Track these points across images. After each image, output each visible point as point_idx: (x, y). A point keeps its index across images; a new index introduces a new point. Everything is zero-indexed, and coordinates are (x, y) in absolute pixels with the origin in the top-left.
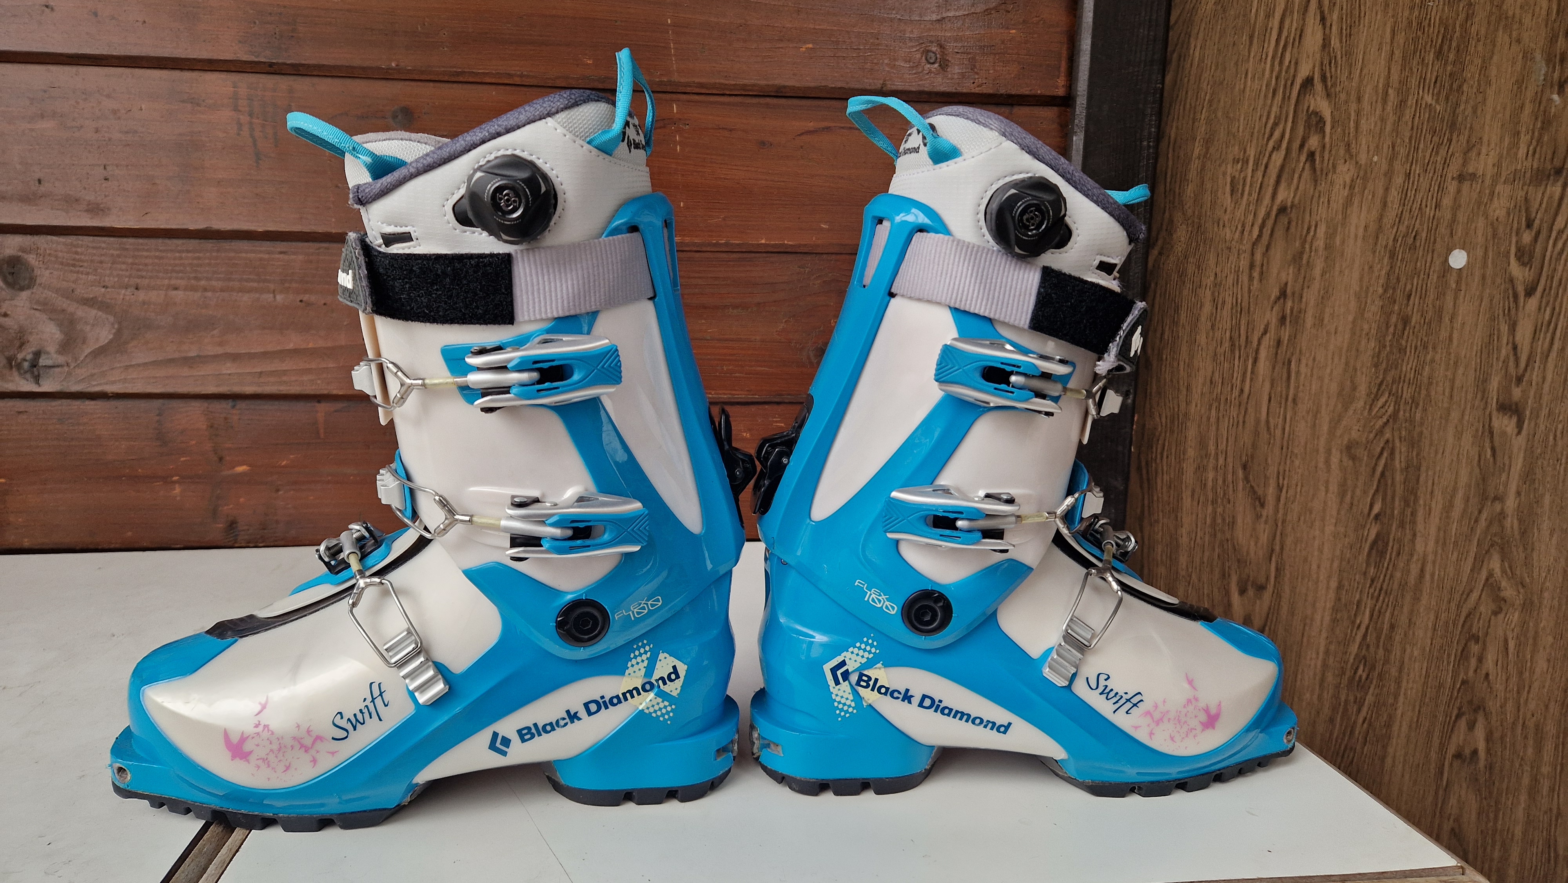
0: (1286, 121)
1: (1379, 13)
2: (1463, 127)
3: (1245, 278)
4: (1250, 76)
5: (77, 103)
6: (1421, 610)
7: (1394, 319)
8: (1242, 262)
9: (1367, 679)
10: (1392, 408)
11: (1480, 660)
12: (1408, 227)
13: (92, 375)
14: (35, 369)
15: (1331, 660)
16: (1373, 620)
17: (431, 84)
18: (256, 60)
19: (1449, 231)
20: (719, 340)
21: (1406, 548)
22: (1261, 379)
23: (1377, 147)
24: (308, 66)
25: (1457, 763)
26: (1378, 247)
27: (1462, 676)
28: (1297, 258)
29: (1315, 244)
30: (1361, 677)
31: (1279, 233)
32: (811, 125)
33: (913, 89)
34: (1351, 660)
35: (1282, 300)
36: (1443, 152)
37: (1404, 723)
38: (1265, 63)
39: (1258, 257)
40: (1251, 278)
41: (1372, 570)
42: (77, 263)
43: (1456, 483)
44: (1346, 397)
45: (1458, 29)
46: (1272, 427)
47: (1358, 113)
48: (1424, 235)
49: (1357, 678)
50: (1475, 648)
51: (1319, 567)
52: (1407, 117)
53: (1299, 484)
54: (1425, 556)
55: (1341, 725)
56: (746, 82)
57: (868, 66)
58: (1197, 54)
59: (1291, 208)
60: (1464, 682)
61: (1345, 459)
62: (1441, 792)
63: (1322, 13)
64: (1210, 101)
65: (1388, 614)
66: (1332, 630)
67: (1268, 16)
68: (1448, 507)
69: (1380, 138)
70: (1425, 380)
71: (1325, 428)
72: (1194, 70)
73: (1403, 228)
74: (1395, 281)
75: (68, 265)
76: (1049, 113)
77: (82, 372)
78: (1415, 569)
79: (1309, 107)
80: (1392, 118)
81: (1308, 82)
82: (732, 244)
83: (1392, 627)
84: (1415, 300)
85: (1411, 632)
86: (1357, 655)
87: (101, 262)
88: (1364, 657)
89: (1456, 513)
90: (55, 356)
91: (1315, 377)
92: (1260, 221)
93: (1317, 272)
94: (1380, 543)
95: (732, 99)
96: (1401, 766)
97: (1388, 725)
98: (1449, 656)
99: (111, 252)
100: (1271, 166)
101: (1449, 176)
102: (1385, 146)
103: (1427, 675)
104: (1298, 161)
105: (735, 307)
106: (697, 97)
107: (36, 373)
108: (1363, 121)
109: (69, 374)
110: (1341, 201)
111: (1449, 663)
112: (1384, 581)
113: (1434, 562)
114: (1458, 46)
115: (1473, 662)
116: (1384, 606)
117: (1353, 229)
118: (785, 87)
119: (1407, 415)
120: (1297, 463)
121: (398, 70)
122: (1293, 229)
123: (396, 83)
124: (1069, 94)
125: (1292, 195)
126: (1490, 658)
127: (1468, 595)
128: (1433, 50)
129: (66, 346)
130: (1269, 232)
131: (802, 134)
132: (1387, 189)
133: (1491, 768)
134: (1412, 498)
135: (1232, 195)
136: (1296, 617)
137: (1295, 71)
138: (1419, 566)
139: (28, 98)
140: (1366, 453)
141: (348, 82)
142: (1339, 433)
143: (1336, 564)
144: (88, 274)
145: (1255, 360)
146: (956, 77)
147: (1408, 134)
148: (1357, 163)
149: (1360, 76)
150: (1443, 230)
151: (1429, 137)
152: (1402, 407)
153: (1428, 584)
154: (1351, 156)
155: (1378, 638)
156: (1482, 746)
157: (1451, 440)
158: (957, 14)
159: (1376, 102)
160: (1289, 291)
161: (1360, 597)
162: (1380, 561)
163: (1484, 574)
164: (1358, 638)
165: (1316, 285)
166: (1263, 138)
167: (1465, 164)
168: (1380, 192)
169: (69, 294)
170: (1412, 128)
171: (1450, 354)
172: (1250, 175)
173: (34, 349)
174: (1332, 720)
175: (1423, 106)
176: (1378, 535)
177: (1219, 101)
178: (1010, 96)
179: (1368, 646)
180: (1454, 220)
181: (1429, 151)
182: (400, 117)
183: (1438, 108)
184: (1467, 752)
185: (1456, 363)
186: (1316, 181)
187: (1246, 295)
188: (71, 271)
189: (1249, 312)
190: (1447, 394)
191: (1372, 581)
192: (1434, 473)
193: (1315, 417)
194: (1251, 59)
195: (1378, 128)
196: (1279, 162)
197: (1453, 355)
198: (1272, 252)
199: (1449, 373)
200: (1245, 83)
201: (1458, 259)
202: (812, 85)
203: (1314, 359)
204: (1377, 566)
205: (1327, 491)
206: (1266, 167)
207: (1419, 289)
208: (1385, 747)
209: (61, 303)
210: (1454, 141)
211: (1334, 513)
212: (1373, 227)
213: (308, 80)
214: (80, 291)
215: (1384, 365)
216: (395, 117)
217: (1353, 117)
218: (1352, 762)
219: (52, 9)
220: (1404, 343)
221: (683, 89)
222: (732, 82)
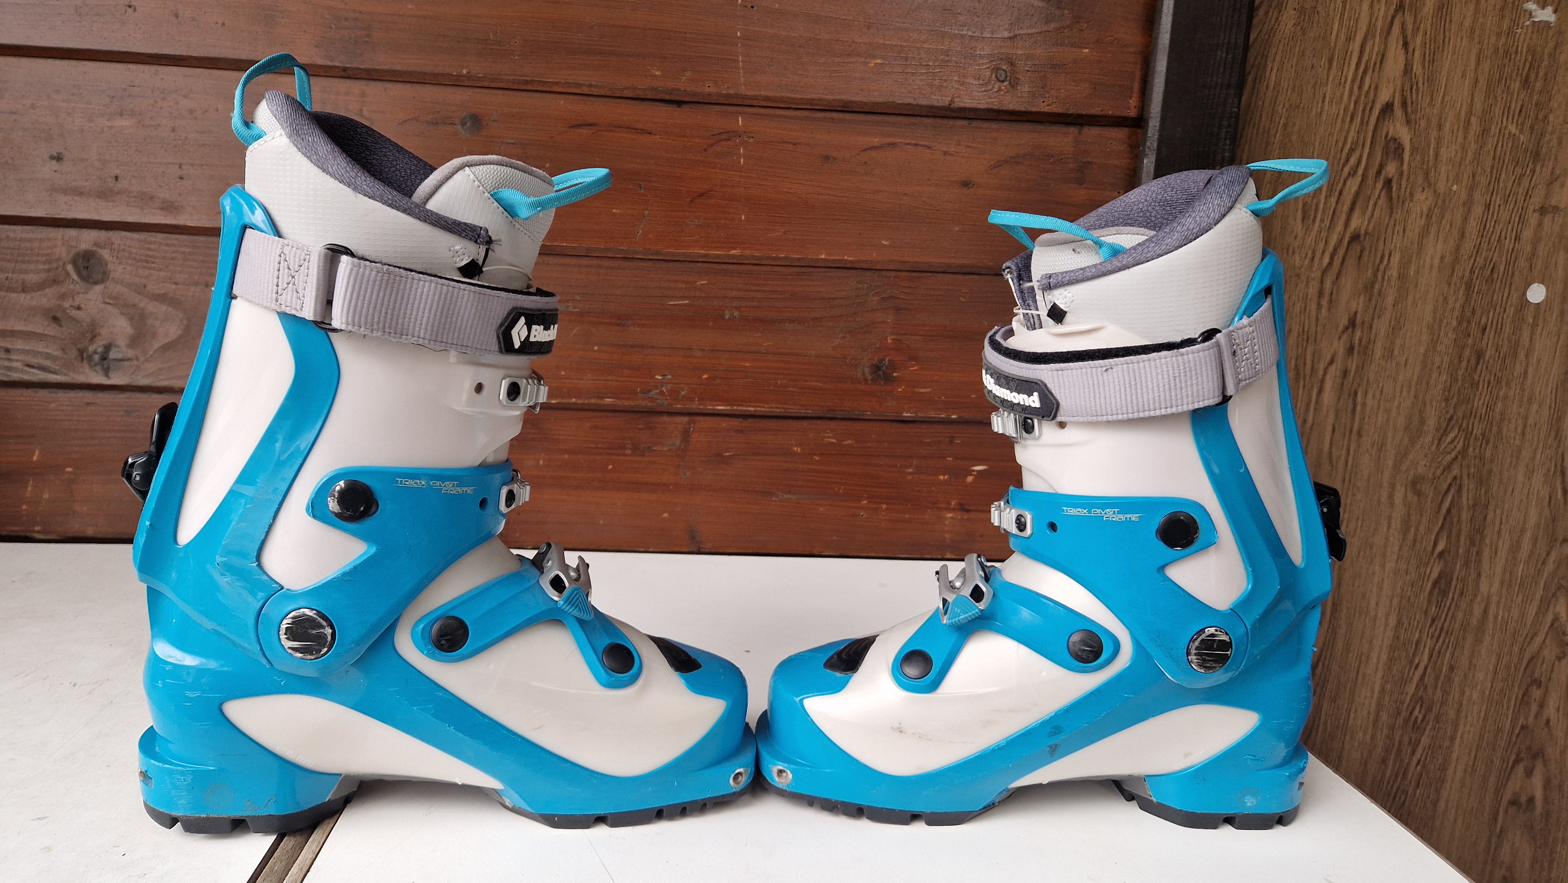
0: (1363, 147)
1: (1464, 39)
2: (1547, 158)
3: (1314, 307)
4: (1327, 100)
5: (156, 102)
6: (1483, 651)
7: (1467, 352)
8: (1311, 290)
9: (1422, 721)
10: (1461, 444)
11: (1542, 706)
12: (1486, 259)
13: (160, 369)
14: (105, 361)
15: (1387, 699)
16: (1432, 660)
17: (501, 92)
18: (330, 64)
19: (1527, 265)
20: (774, 354)
21: (1470, 588)
22: (1325, 409)
23: (1457, 175)
24: (382, 71)
25: (1512, 810)
26: (1455, 279)
27: (1521, 721)
28: (1369, 288)
29: (1388, 273)
30: (1417, 718)
31: (1351, 261)
32: (876, 141)
33: (983, 106)
34: (1408, 700)
35: (1350, 330)
36: (1525, 182)
37: (1459, 767)
38: (1344, 87)
39: (1328, 285)
40: (1319, 306)
41: (1433, 610)
42: (149, 259)
43: (1525, 523)
44: (1414, 431)
45: (1546, 57)
46: (1334, 459)
47: (1439, 140)
48: (1502, 268)
49: (1413, 719)
50: (1536, 693)
51: (1377, 604)
52: (1490, 145)
53: (1360, 519)
54: (1489, 597)
55: (1394, 766)
56: (813, 96)
57: (937, 83)
58: (1273, 77)
59: (1366, 234)
60: (1523, 727)
61: (1410, 494)
62: (1494, 839)
63: (1405, 37)
64: (1285, 126)
65: (1448, 655)
66: (1389, 668)
67: (1350, 39)
68: (1515, 548)
69: (1460, 166)
70: (1498, 416)
71: (1390, 463)
72: (1269, 94)
73: (1480, 261)
74: (1469, 314)
75: (141, 260)
76: (1119, 134)
77: (151, 367)
78: (1478, 610)
79: (1388, 133)
80: (1473, 146)
81: (1388, 108)
82: (792, 259)
83: (1452, 668)
84: (1490, 333)
85: (1471, 675)
86: (1413, 695)
87: (173, 259)
88: (1421, 698)
89: (1523, 554)
90: (125, 349)
91: (1382, 408)
92: (1331, 248)
93: (1390, 301)
94: (1443, 581)
95: (799, 113)
96: (1454, 810)
97: (1443, 769)
98: (1509, 700)
99: (184, 249)
100: (1345, 193)
101: (1531, 208)
102: (1466, 176)
103: (1485, 719)
104: (1374, 188)
105: (792, 321)
106: (762, 111)
107: (106, 366)
108: (1442, 150)
109: (138, 367)
110: (1417, 231)
111: (1508, 708)
112: (1445, 621)
113: (1498, 604)
114: (1546, 75)
115: (1534, 708)
116: (1444, 647)
117: (1428, 259)
118: (851, 102)
119: (1477, 451)
120: (1359, 496)
121: (469, 77)
122: (1365, 258)
123: (466, 89)
124: (1142, 115)
125: (1366, 223)
126: (1552, 702)
127: (1531, 639)
128: (1519, 79)
129: (135, 341)
130: (1340, 260)
131: (866, 150)
132: (1465, 219)
133: (1547, 815)
134: (1479, 536)
135: (1303, 220)
136: (1350, 655)
137: (1375, 96)
138: (1483, 606)
139: (109, 96)
140: (1432, 489)
141: (418, 87)
142: (1404, 467)
143: (1396, 601)
144: (160, 270)
145: (1321, 390)
146: (1026, 95)
147: (1489, 164)
148: (1435, 191)
149: (1442, 103)
150: (1522, 263)
151: (1511, 168)
152: (1471, 443)
153: (1491, 626)
154: (1430, 184)
155: (1437, 678)
156: (1539, 794)
157: (1521, 478)
158: (1029, 31)
159: (1458, 130)
160: (1358, 321)
161: (1420, 637)
162: (1441, 602)
163: (1549, 618)
164: (1416, 678)
165: (1387, 315)
166: (1338, 164)
167: (1547, 196)
168: (1458, 222)
169: (141, 289)
170: (1494, 158)
171: (1524, 390)
172: (1323, 200)
173: (105, 342)
174: (1384, 761)
175: (1507, 136)
176: (1440, 574)
177: (1294, 125)
178: (1081, 116)
179: (1426, 687)
180: (1533, 254)
181: (1511, 182)
182: (468, 124)
183: (1522, 137)
184: (1523, 799)
185: (1530, 400)
186: (1392, 209)
187: (1314, 325)
188: (144, 267)
189: (1315, 341)
190: (1519, 430)
191: (1433, 621)
192: (1502, 513)
193: (1380, 450)
194: (1330, 83)
195: (1459, 155)
196: (1354, 189)
197: (1527, 391)
198: (1343, 280)
199: (1522, 410)
200: (1322, 107)
201: (1536, 294)
202: (880, 100)
203: (1381, 392)
204: (1439, 605)
205: (1389, 527)
206: (1340, 194)
207: (1494, 324)
208: (1438, 791)
209: (133, 298)
210: (1537, 172)
211: (1396, 548)
212: (1448, 259)
213: (380, 85)
214: (152, 287)
215: (1455, 399)
216: (463, 124)
217: (1433, 145)
218: (1404, 803)
219: (135, 10)
220: (1476, 377)
221: (750, 102)
222: (799, 96)
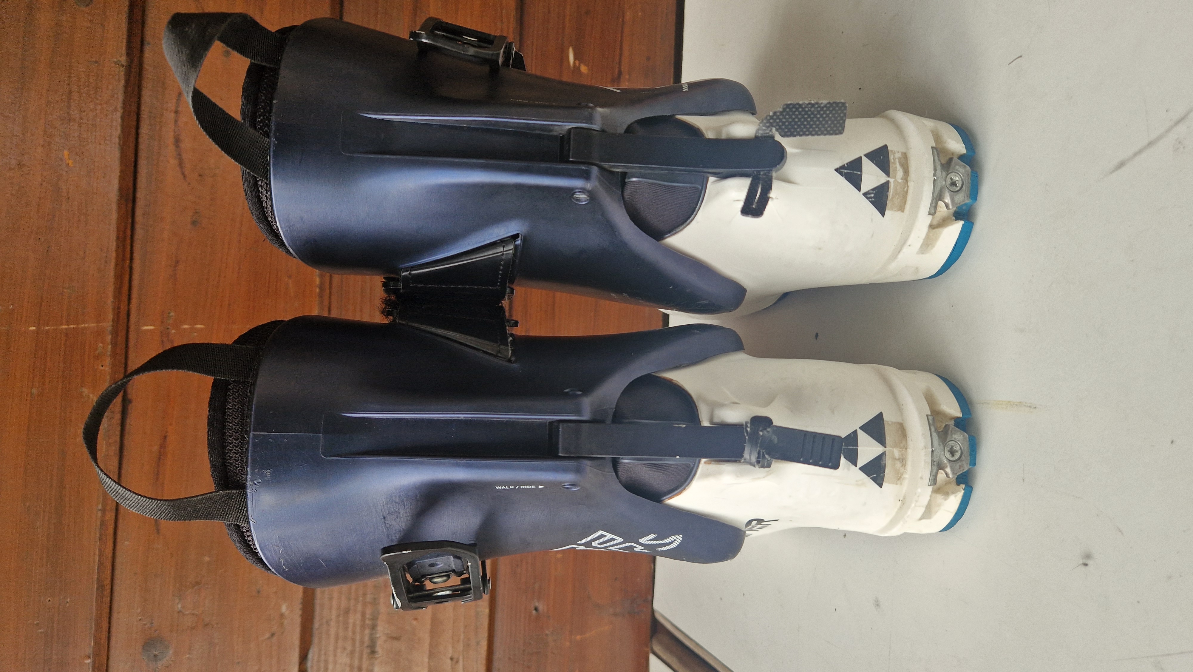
17: (115, 615)
32: (173, 162)
56: (113, 236)
118: (120, 189)
123: (112, 658)
131: (183, 173)
182: (156, 653)
216: (156, 659)
221: (123, 316)
222: (114, 254)
